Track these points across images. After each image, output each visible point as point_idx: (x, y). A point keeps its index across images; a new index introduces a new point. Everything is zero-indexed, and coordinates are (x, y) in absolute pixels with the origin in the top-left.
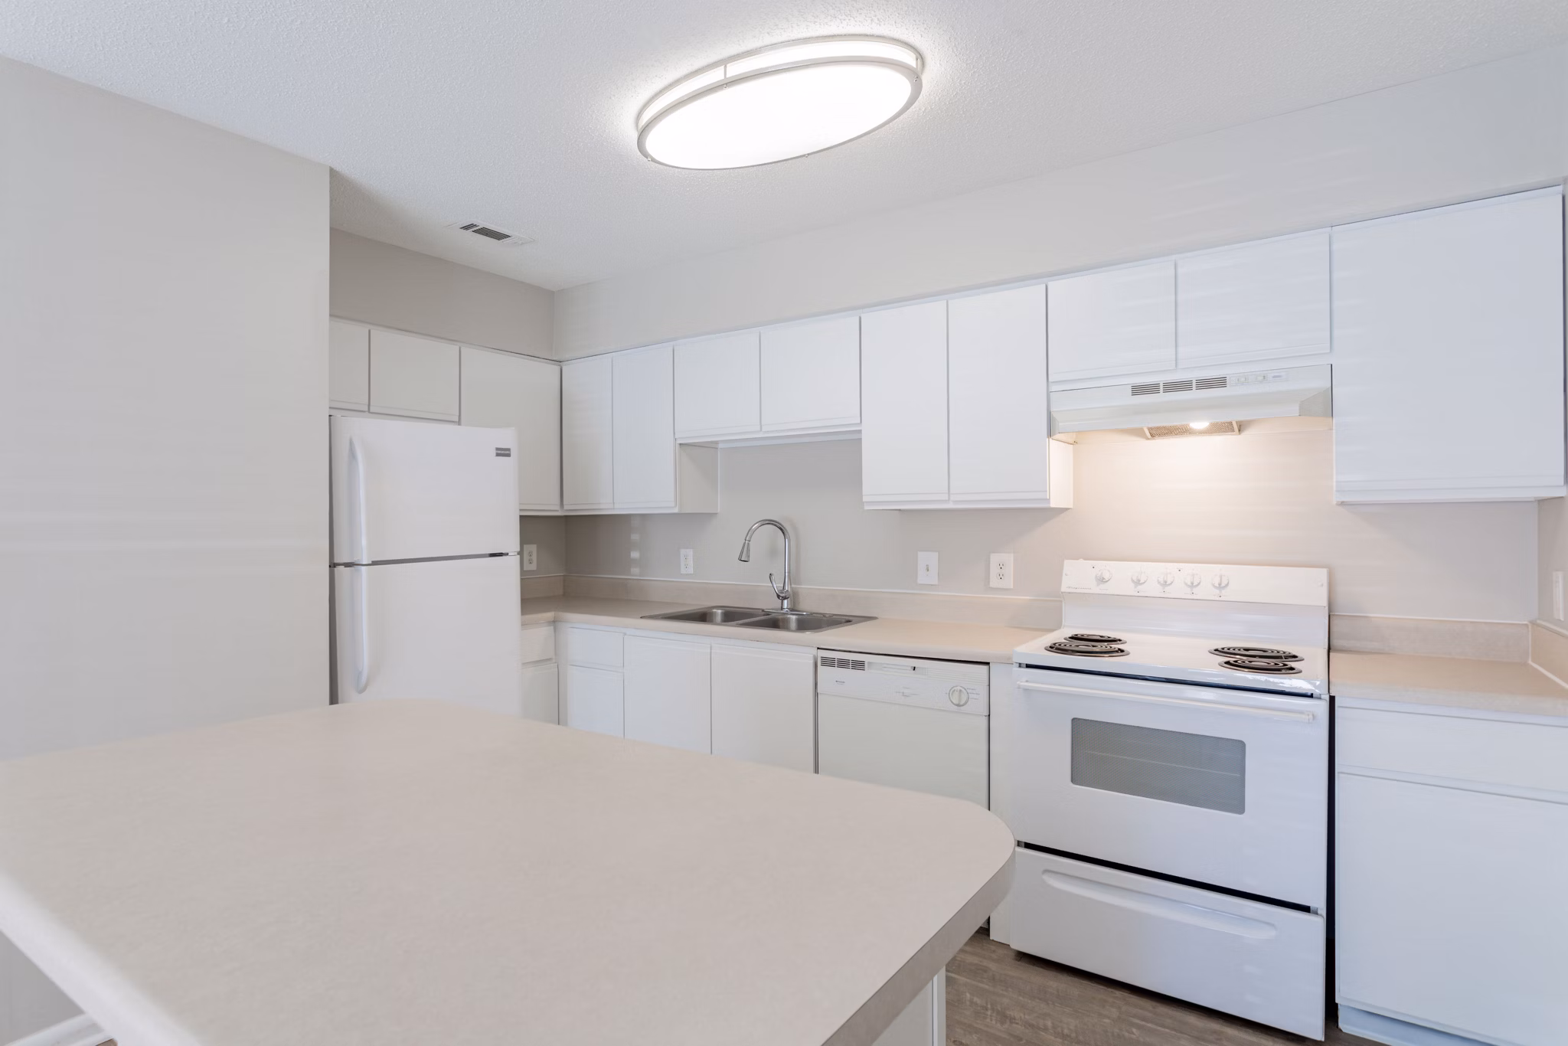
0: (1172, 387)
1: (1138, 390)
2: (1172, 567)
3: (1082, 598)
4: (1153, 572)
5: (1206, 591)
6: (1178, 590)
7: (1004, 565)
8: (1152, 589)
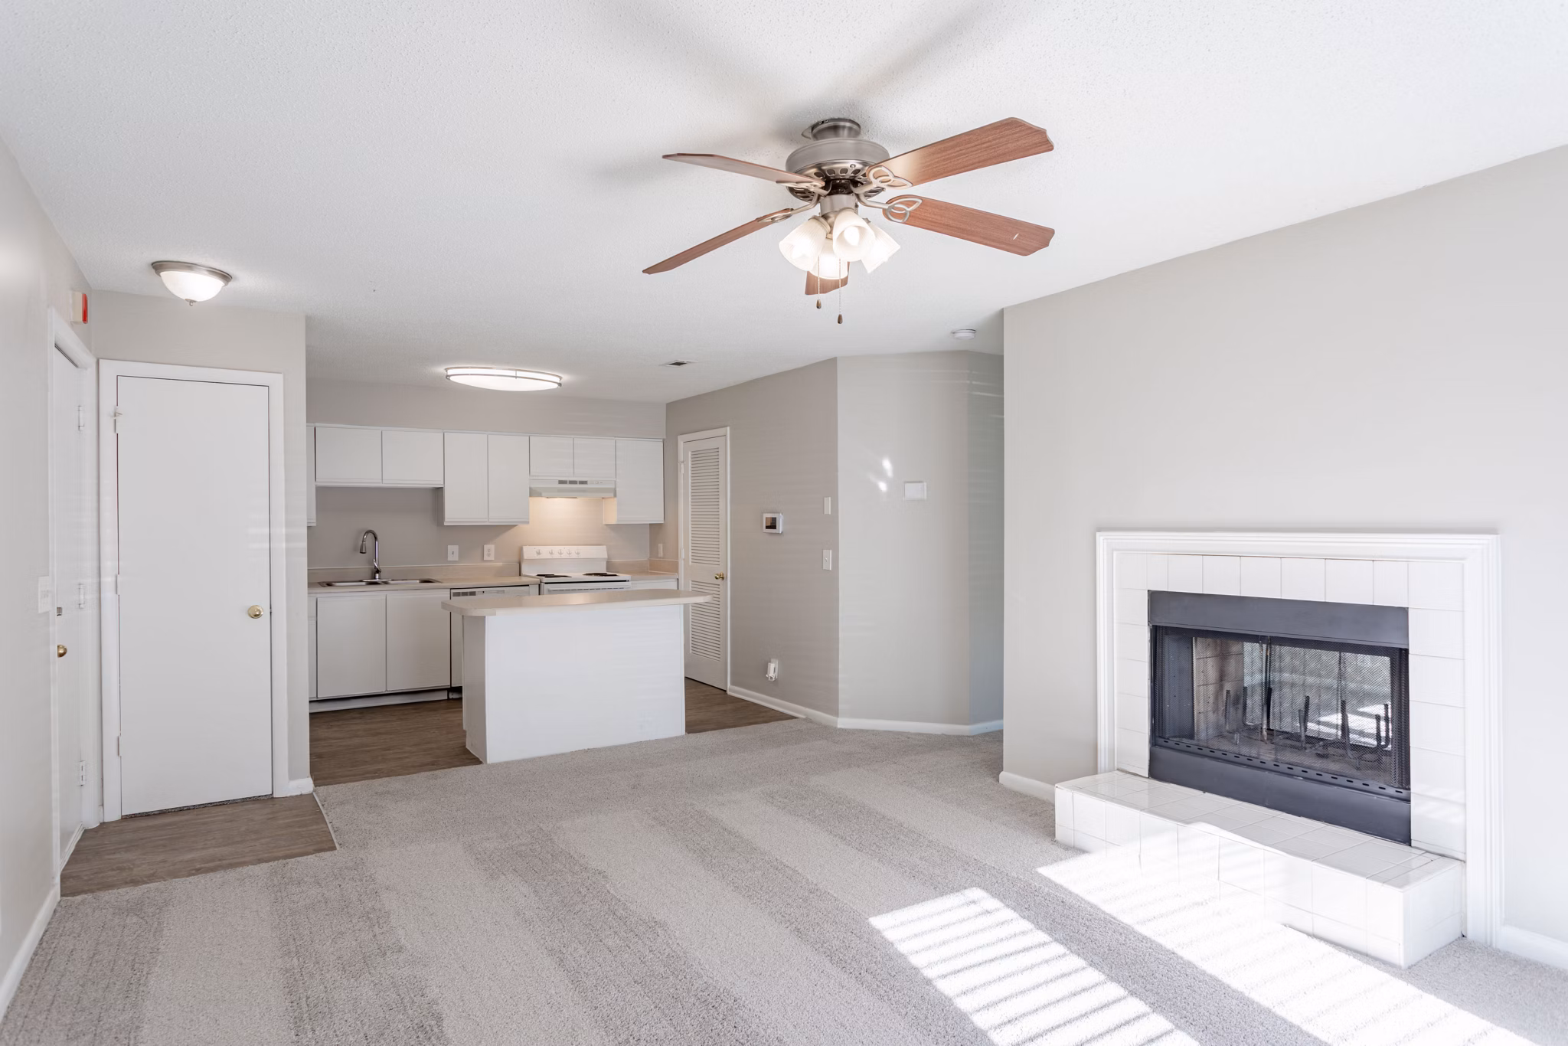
0: (572, 482)
1: (561, 482)
2: (561, 547)
3: (532, 561)
4: (556, 549)
5: (574, 556)
6: (565, 556)
7: (490, 549)
8: (556, 556)
